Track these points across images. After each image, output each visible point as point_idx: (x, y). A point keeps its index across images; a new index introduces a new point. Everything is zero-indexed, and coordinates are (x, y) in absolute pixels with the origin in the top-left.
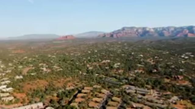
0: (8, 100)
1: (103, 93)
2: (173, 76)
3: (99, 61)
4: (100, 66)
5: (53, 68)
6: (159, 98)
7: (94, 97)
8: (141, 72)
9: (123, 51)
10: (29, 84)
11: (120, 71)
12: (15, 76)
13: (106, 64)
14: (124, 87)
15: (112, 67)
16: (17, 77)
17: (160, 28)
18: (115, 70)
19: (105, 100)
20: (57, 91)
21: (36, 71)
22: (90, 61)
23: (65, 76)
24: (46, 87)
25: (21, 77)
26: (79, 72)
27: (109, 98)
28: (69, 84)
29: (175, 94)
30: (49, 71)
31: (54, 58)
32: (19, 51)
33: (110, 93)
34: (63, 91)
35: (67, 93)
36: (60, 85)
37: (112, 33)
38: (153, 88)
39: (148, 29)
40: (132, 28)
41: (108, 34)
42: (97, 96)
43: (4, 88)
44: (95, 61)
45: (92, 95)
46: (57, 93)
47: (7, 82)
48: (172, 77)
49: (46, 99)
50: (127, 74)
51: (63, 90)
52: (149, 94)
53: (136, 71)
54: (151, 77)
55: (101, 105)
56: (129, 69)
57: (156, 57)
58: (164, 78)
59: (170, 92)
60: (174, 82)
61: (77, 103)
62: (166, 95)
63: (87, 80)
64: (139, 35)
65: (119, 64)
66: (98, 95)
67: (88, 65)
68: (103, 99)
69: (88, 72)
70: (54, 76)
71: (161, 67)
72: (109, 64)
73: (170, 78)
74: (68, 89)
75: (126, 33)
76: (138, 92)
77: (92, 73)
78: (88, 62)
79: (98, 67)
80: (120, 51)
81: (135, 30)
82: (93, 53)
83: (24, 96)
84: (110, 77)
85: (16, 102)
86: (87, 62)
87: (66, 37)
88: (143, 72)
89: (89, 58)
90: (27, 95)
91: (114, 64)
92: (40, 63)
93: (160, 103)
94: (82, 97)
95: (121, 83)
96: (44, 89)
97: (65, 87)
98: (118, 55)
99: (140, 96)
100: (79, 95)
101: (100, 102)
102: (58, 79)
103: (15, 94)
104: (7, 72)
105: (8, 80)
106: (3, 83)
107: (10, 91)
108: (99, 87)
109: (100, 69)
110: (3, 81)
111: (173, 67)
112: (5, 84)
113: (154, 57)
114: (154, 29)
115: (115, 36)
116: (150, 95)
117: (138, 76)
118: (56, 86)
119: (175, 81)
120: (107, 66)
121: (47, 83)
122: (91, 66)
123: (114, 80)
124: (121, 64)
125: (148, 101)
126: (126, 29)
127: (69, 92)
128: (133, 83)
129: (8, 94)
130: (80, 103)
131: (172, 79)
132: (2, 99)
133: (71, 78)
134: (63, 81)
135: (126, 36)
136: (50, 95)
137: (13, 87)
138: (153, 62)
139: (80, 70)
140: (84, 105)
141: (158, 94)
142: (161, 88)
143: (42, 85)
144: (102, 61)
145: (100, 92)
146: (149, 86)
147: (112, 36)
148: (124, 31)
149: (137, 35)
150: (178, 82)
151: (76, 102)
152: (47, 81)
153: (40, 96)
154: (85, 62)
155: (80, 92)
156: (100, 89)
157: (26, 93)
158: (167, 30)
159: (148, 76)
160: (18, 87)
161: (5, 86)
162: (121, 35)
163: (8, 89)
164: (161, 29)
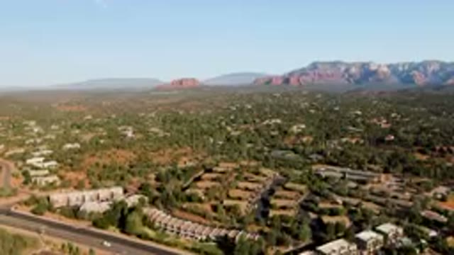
0: (46, 182)
1: (264, 176)
2: (438, 148)
3: (254, 122)
4: (257, 130)
5: (148, 132)
6: (401, 189)
7: (242, 181)
8: (357, 143)
9: (313, 105)
10: (93, 155)
11: (305, 139)
12: (63, 144)
13: (272, 127)
14: (314, 168)
15: (286, 132)
16: (69, 146)
17: (404, 65)
18: (293, 138)
19: (268, 188)
20: (156, 170)
21: (109, 137)
22: (233, 121)
23: (176, 146)
24: (130, 162)
25: (77, 145)
26: (208, 139)
27: (279, 184)
28: (185, 159)
29: (442, 183)
30: (139, 136)
31: (152, 118)
32: (75, 109)
33: (281, 178)
34: (169, 170)
35: (179, 172)
36: (162, 160)
37: (287, 76)
38: (386, 171)
39: (373, 68)
40: (334, 64)
41: (277, 78)
42: (250, 180)
43: (39, 162)
44: (245, 123)
45: (237, 178)
46: (157, 173)
47: (45, 152)
48: (434, 150)
49: (131, 183)
50: (322, 144)
51: (170, 167)
52: (376, 180)
53: (344, 140)
54: (381, 150)
55: (259, 197)
56: (328, 137)
57: (393, 115)
58: (413, 152)
59: (429, 177)
60: (438, 161)
61: (203, 190)
62: (419, 184)
63: (227, 154)
64: (352, 80)
65: (303, 126)
66: (252, 178)
67: (229, 129)
68: (264, 186)
69: (228, 139)
70: (151, 144)
71: (406, 132)
72: (279, 127)
73: (430, 152)
74: (181, 165)
75: (320, 75)
76: (347, 176)
77: (239, 141)
78: (231, 123)
79: (253, 132)
80: (305, 106)
81: (343, 68)
82: (241, 110)
83: (82, 176)
84: (281, 149)
85: (64, 186)
86: (227, 124)
87: (181, 82)
88: (362, 141)
89: (232, 117)
90: (88, 175)
91: (290, 126)
92: (119, 125)
93: (403, 199)
94: (213, 180)
95: (309, 161)
96: (127, 166)
97: (174, 164)
98: (301, 111)
99: (353, 185)
100: (207, 175)
101: (257, 190)
102: (159, 149)
103: (62, 172)
104: (48, 137)
105: (48, 149)
106: (37, 154)
107: (51, 168)
108: (253, 163)
109: (256, 135)
110: (38, 150)
111: (437, 130)
112: (42, 156)
113: (387, 116)
114: (389, 66)
115: (293, 80)
116: (379, 182)
117: (350, 148)
118: (155, 161)
119: (442, 159)
120: (273, 130)
121: (135, 156)
122: (236, 130)
123: (291, 155)
124: (308, 126)
125: (373, 194)
126: (320, 66)
127: (184, 171)
128: (336, 161)
129: (46, 172)
130: (207, 189)
131: (436, 154)
132: (33, 180)
133: (189, 148)
134: (170, 154)
135: (322, 82)
136: (140, 176)
137: (58, 161)
138: (387, 123)
139: (211, 136)
140: (217, 194)
141: (397, 182)
142: (405, 170)
143: (123, 160)
144: (263, 121)
145: (257, 173)
146: (376, 167)
147: (286, 80)
148: (317, 71)
149: (348, 80)
150: (449, 160)
151: (200, 188)
152: (135, 153)
153: (116, 175)
154: (223, 124)
155: (210, 171)
156: (257, 168)
157: (86, 170)
158: (421, 68)
159: (372, 148)
160: (69, 161)
161: (42, 159)
162: (308, 79)
163: (46, 165)
164: (406, 68)
